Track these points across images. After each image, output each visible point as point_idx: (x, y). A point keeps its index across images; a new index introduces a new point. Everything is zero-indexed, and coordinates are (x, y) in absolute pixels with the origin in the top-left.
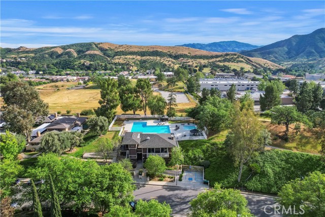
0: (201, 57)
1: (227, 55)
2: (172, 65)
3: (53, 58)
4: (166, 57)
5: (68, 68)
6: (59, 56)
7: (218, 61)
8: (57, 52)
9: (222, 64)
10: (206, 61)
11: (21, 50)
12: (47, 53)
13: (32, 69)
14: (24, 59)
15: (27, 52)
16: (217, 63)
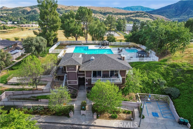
0: (121, 14)
1: (138, 12)
2: (102, 19)
3: (25, 14)
4: (98, 14)
5: (34, 20)
6: (28, 13)
7: (132, 17)
8: (27, 10)
9: (134, 18)
10: (124, 16)
11: (3, 9)
12: (20, 11)
13: (10, 21)
14: (5, 14)
15: (7, 10)
16: (131, 18)
